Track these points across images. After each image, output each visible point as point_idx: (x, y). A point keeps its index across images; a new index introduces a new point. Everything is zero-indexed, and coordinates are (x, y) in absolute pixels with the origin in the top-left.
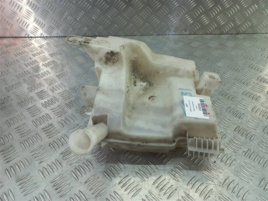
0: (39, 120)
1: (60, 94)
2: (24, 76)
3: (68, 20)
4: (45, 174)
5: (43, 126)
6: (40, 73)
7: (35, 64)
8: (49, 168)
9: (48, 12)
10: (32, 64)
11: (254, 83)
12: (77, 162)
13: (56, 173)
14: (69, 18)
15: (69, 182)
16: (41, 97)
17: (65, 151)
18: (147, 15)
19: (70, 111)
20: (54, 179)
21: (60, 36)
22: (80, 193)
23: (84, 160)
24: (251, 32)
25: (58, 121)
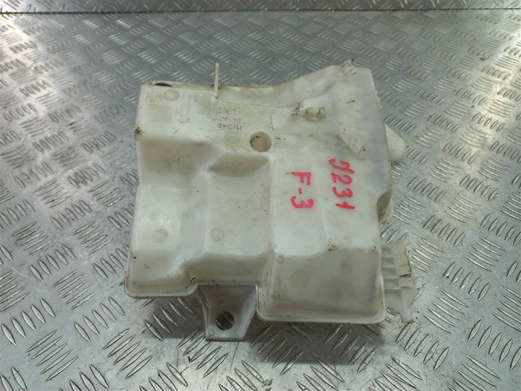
1: (23, 125)
11: (409, 100)
12: (44, 249)
15: (23, 284)
17: (22, 231)
19: (40, 158)
21: (37, 10)
22: (43, 302)
23: (59, 245)
24: (421, 6)
25: (14, 175)
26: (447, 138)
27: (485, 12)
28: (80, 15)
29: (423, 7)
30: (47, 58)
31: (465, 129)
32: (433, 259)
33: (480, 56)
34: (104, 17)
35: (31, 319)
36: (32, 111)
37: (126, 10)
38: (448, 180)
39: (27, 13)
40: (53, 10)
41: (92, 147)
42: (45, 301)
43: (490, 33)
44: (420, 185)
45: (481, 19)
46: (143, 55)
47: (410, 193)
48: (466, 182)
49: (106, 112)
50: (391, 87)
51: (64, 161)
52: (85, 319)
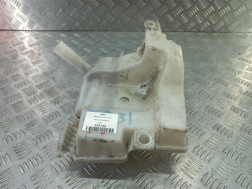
0: (10, 98)
1: (32, 78)
2: (3, 62)
3: (48, 15)
4: (8, 141)
5: (13, 103)
6: (17, 60)
7: (14, 52)
8: (13, 136)
9: (29, 8)
10: (12, 53)
11: (205, 71)
12: (39, 132)
13: (19, 140)
14: (49, 14)
15: (29, 147)
16: (15, 79)
17: (29, 123)
18: (118, 13)
19: (39, 92)
20: (16, 145)
21: (41, 30)
22: (38, 156)
23: (46, 130)
24: (210, 31)
25: (28, 99)
26: (223, 89)
27: (240, 34)
28: (59, 31)
29: (212, 31)
30: (44, 49)
31: (231, 85)
32: (218, 144)
33: (238, 53)
34: (69, 33)
35: (32, 163)
36: (36, 72)
37: (79, 30)
38: (224, 108)
39: (37, 31)
40: (47, 29)
41: (62, 88)
42: (39, 155)
43: (242, 43)
44: (211, 110)
45: (238, 37)
46: (86, 49)
47: (207, 113)
48: (233, 109)
49: (69, 73)
50: (197, 65)
51: (49, 94)
52: (56, 164)
